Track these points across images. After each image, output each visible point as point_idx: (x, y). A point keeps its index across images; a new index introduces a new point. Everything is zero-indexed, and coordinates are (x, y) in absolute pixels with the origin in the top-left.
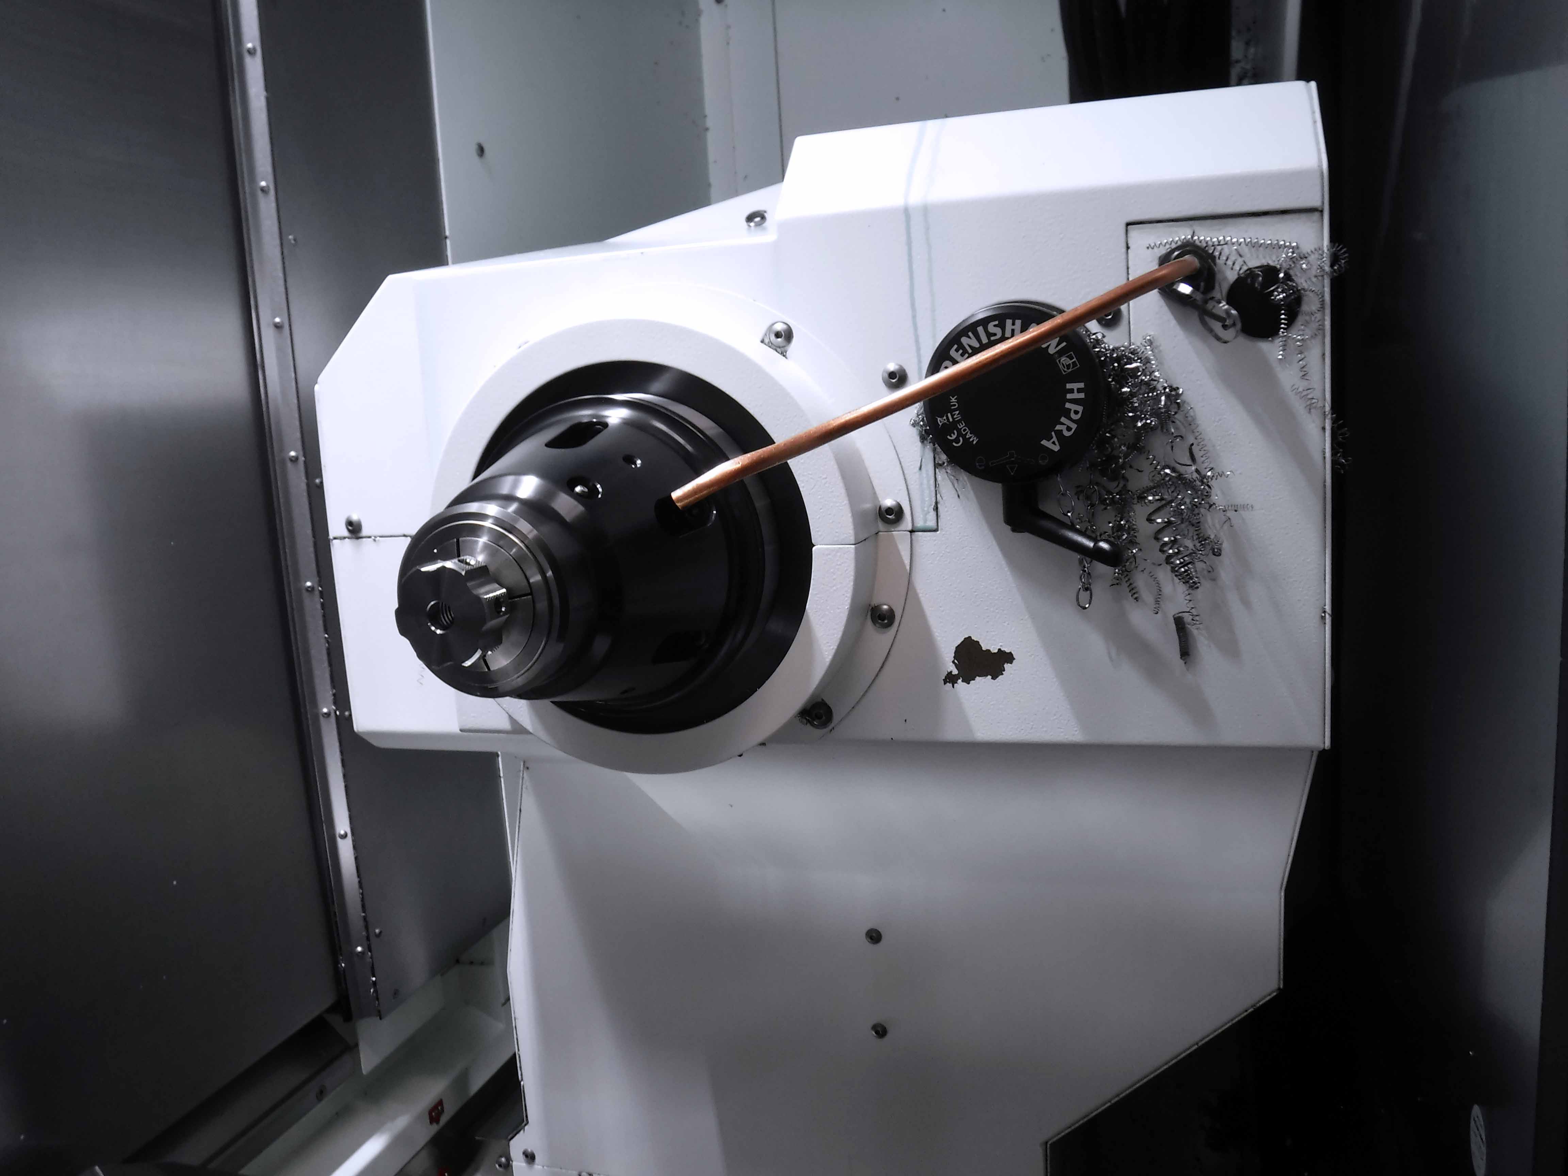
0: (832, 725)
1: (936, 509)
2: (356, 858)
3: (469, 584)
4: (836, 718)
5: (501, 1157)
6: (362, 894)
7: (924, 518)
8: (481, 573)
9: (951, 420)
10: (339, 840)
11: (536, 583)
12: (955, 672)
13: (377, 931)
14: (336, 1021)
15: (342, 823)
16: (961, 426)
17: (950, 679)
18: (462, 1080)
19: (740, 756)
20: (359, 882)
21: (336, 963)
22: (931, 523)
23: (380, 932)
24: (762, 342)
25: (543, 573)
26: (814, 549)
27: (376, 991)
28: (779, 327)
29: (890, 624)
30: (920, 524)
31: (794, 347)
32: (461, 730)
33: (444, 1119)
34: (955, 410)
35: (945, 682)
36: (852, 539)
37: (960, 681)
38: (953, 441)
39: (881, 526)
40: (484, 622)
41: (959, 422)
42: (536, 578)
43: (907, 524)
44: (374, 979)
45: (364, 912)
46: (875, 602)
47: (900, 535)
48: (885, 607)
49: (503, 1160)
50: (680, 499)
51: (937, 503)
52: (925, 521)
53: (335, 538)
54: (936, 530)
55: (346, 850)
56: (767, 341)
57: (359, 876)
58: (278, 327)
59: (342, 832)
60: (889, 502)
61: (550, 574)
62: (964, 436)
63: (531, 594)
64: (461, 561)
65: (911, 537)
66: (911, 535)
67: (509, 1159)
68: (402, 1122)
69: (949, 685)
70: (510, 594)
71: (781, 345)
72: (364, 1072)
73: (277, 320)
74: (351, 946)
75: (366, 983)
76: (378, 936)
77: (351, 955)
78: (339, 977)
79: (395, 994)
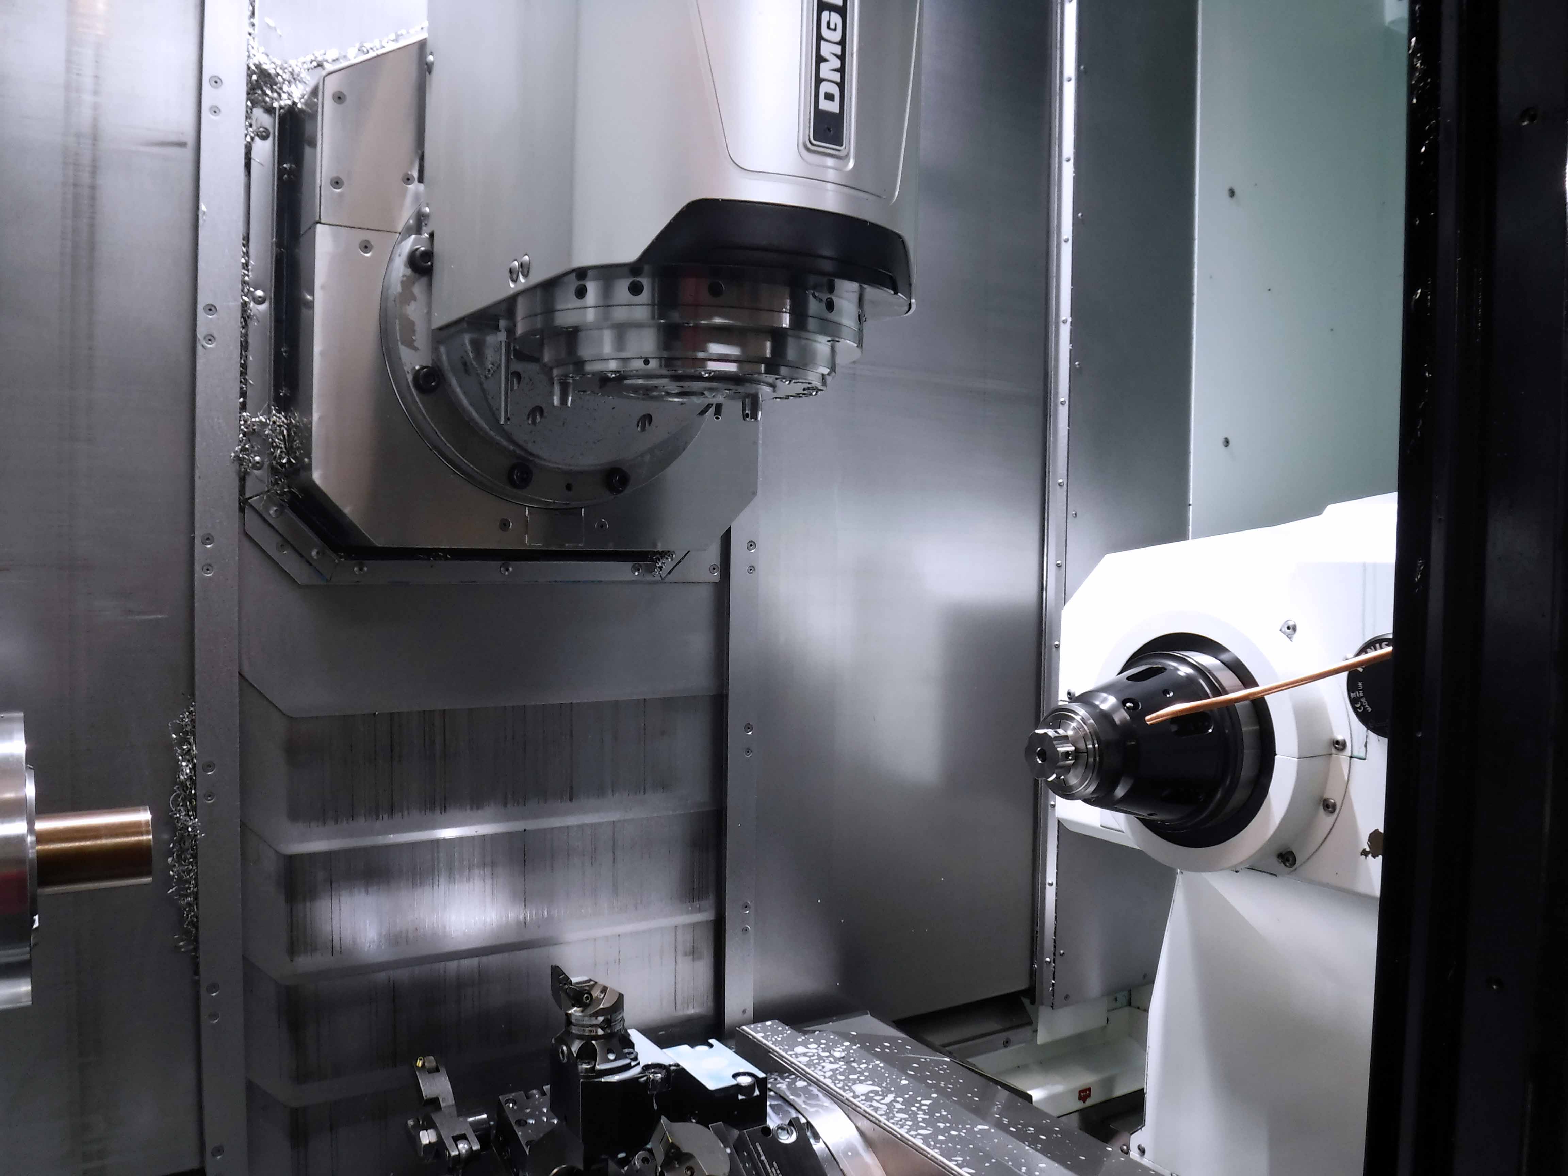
0: (1296, 866)
1: (1366, 746)
2: (1056, 900)
3: (1055, 742)
4: (1298, 864)
5: (1124, 1145)
6: (1056, 924)
7: (1359, 751)
8: (1065, 738)
9: (1358, 695)
10: (1047, 886)
11: (1090, 748)
12: (1368, 849)
13: (1062, 952)
14: (1026, 1001)
15: (1051, 876)
16: (1363, 700)
17: (1365, 853)
18: (1109, 1083)
19: (1236, 872)
20: (1056, 917)
21: (1032, 964)
22: (1362, 755)
23: (1064, 953)
24: (1281, 630)
25: (1094, 745)
26: (1276, 757)
27: (1053, 990)
28: (1291, 623)
29: (1333, 812)
30: (1355, 754)
31: (1296, 636)
32: (1102, 826)
33: (1089, 1102)
34: (1361, 690)
35: (1362, 855)
36: (1297, 756)
37: (1370, 856)
38: (1358, 708)
39: (1333, 751)
40: (1058, 762)
41: (1362, 697)
42: (1090, 746)
43: (1348, 752)
44: (1053, 982)
45: (1055, 937)
46: (1326, 796)
47: (1343, 758)
48: (1332, 801)
49: (1125, 1148)
50: (1149, 720)
51: (1366, 742)
52: (1359, 752)
53: (1061, 701)
54: (1365, 759)
55: (1050, 895)
56: (1283, 630)
57: (1056, 913)
58: (1059, 566)
59: (1051, 882)
60: (1340, 738)
61: (1097, 745)
62: (1364, 706)
63: (1087, 753)
64: (1056, 732)
65: (1350, 762)
66: (1350, 760)
67: (1128, 1148)
68: (1058, 1088)
69: (1363, 857)
70: (1077, 751)
71: (1290, 633)
72: (1039, 1042)
73: (1059, 562)
74: (1043, 956)
75: (1048, 982)
76: (1062, 955)
77: (1042, 962)
78: (1032, 973)
79: (1067, 997)
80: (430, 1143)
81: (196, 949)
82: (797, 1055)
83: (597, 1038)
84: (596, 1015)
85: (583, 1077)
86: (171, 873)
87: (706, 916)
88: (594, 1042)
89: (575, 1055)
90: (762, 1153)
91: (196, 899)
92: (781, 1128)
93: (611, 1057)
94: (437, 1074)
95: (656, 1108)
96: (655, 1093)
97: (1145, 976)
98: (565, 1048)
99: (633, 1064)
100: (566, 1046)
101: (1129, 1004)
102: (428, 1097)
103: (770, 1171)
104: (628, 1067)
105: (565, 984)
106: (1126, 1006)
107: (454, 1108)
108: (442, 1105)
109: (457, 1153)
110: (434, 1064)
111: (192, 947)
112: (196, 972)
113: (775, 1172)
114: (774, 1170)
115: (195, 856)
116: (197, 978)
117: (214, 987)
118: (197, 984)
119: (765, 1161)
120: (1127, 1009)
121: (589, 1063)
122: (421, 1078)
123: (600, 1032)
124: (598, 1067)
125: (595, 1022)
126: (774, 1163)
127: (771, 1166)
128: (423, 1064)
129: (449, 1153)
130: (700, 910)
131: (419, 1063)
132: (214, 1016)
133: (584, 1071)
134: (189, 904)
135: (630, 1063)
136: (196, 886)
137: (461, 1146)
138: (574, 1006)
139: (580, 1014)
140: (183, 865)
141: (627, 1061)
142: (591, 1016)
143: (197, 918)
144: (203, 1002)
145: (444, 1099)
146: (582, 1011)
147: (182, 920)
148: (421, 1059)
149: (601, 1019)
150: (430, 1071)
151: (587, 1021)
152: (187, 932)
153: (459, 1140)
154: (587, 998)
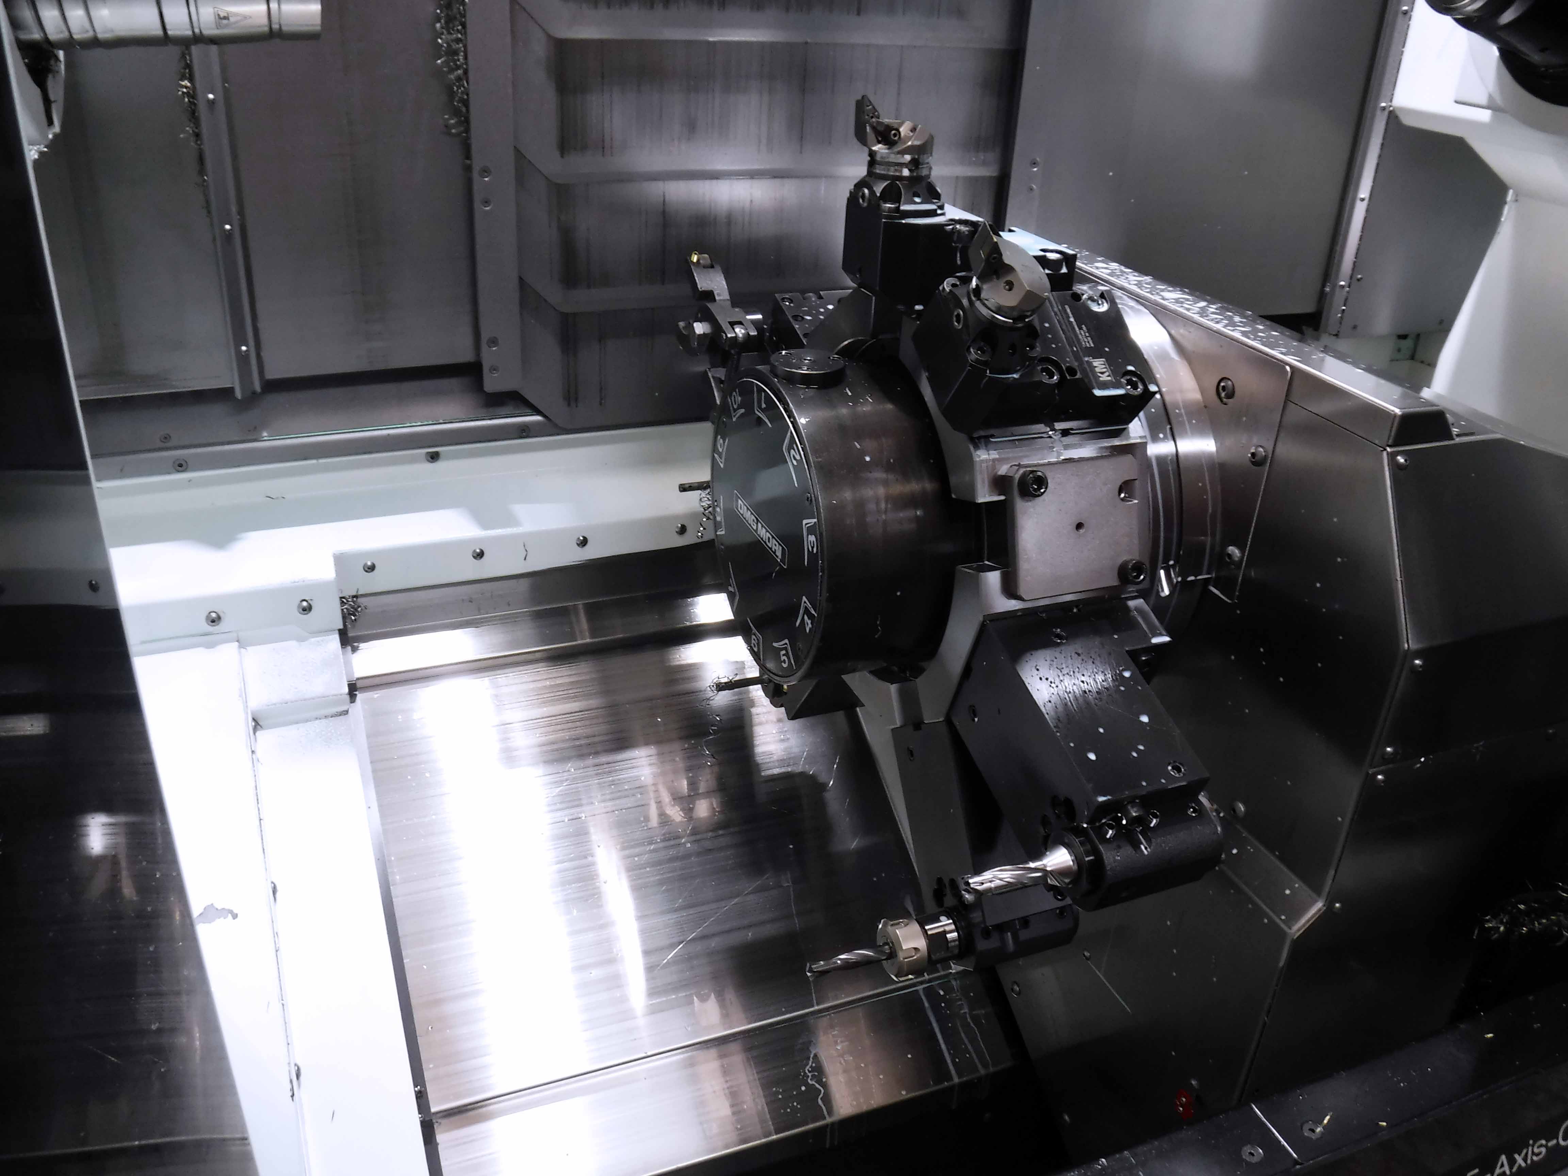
2: (1365, 218)
6: (1359, 244)
10: (1358, 201)
13: (1359, 276)
15: (1365, 190)
20: (1361, 236)
21: (1324, 286)
23: (1362, 279)
27: (1341, 317)
44: (1344, 308)
45: (1355, 260)
55: (1360, 211)
57: (1362, 232)
59: (1363, 197)
74: (1337, 278)
75: (1337, 307)
76: (1359, 280)
77: (1334, 286)
78: (1322, 297)
79: (1355, 327)
80: (704, 333)
81: (467, 130)
82: (1097, 268)
83: (901, 178)
84: (903, 152)
85: (887, 217)
86: (440, 41)
87: (989, 171)
88: (897, 182)
89: (878, 195)
90: (1071, 315)
91: (466, 72)
92: (1091, 299)
93: (917, 200)
94: (711, 270)
95: (959, 262)
96: (960, 246)
97: (1441, 322)
98: (866, 191)
99: (939, 212)
100: (868, 189)
101: (1412, 358)
102: (703, 289)
103: (1078, 332)
104: (932, 213)
105: (872, 117)
106: (1407, 359)
107: (729, 303)
108: (717, 298)
109: (734, 335)
110: (709, 262)
111: (462, 129)
112: (468, 155)
113: (1083, 334)
114: (1082, 332)
115: (464, 25)
116: (468, 162)
117: (485, 171)
118: (468, 169)
119: (1074, 323)
120: (1408, 363)
121: (893, 203)
122: (696, 272)
123: (906, 172)
124: (902, 208)
125: (902, 161)
126: (1083, 326)
127: (1080, 328)
128: (698, 260)
129: (726, 336)
130: (984, 163)
131: (695, 258)
132: (486, 202)
133: (887, 210)
134: (459, 79)
135: (936, 210)
136: (466, 58)
137: (737, 330)
138: (879, 142)
139: (887, 151)
140: (451, 34)
141: (934, 207)
142: (899, 153)
143: (467, 95)
144: (476, 187)
145: (719, 295)
146: (889, 149)
147: (451, 94)
148: (696, 254)
149: (908, 158)
150: (705, 267)
151: (893, 158)
152: (456, 113)
153: (736, 324)
154: (895, 135)
